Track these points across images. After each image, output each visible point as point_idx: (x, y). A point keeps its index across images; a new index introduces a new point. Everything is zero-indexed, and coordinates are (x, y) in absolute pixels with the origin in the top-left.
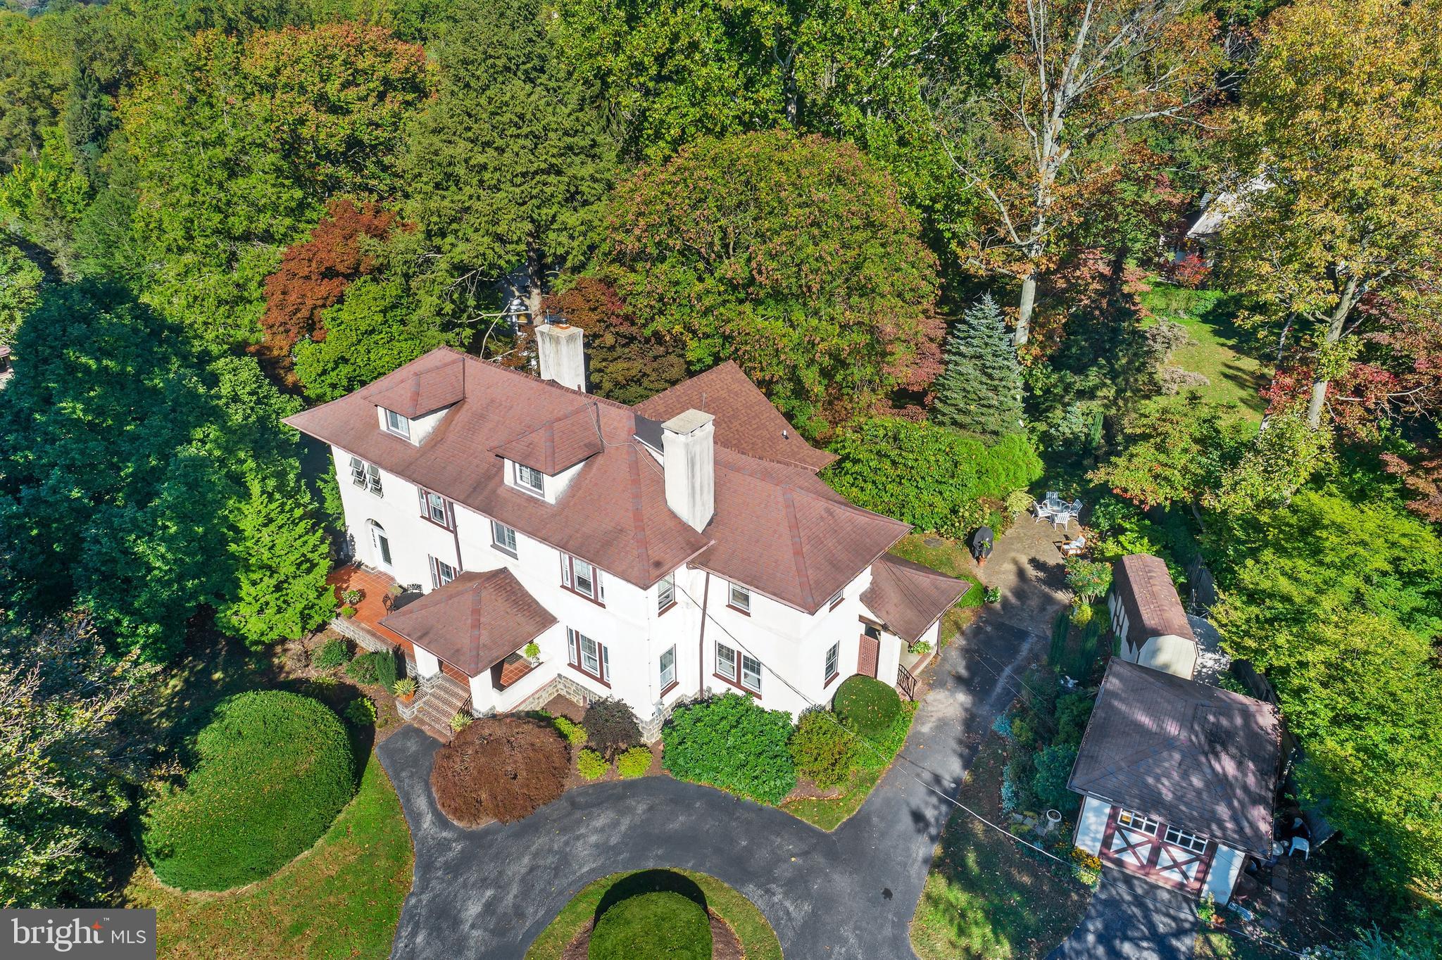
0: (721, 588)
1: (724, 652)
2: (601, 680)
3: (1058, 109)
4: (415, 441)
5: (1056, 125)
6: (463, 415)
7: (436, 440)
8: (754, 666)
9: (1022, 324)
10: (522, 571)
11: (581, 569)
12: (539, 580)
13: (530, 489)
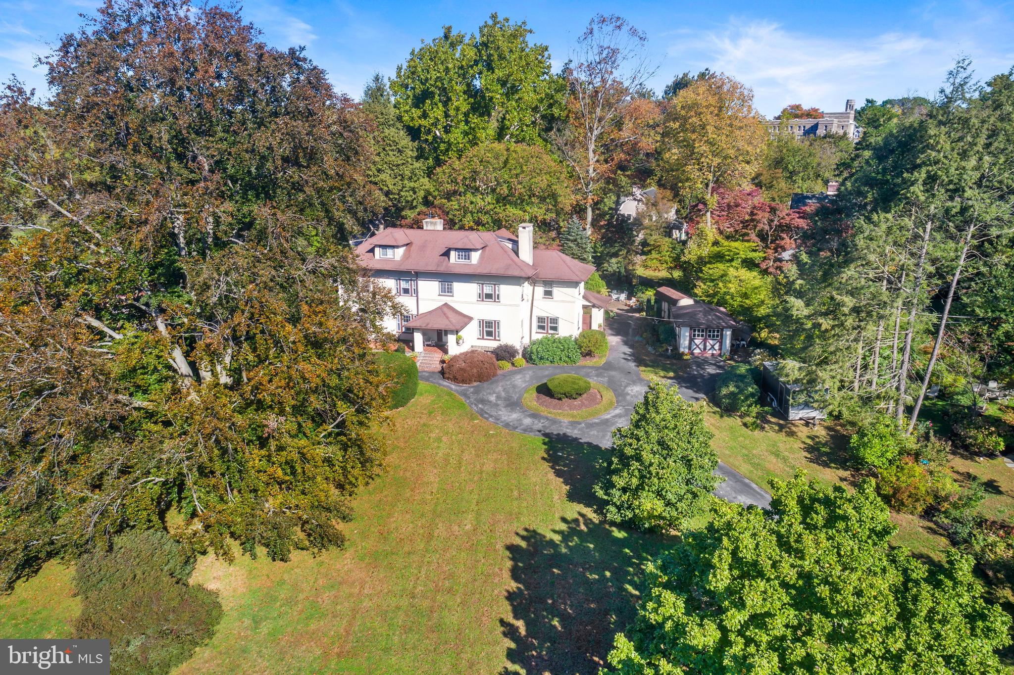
0: (540, 290)
1: (541, 320)
2: (495, 340)
3: (593, 139)
4: (396, 258)
6: (414, 248)
7: (406, 256)
8: (555, 321)
10: (456, 302)
11: (488, 289)
12: (466, 302)
13: (463, 261)
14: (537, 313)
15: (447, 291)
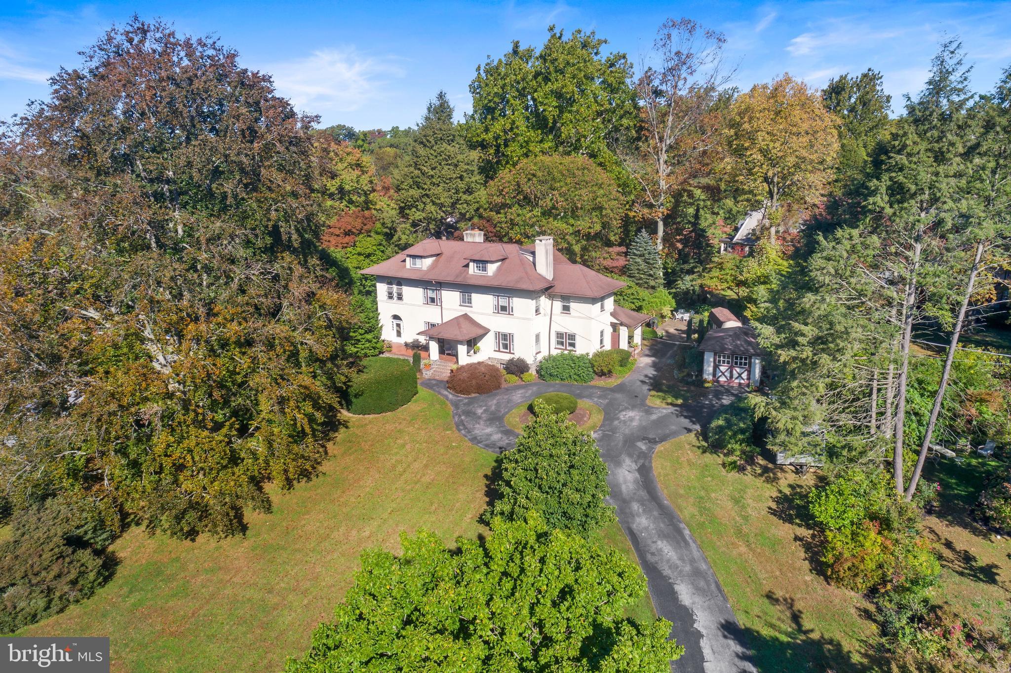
0: (558, 305)
1: (560, 335)
2: (510, 353)
3: (664, 149)
4: (425, 268)
5: (664, 157)
6: (443, 258)
7: (433, 267)
8: (572, 337)
9: (659, 241)
10: (474, 313)
11: (503, 302)
12: (482, 314)
13: (481, 273)
14: (555, 328)
15: (466, 301)
